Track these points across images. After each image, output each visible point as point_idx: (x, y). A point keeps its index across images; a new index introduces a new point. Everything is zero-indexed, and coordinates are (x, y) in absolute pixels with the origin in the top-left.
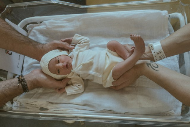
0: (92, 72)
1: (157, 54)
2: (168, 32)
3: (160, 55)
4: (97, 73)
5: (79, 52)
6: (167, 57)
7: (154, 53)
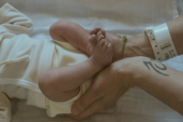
0: (23, 81)
1: (162, 49)
2: (177, 12)
3: (167, 51)
4: (35, 84)
5: (3, 39)
6: (179, 54)
7: (156, 46)
